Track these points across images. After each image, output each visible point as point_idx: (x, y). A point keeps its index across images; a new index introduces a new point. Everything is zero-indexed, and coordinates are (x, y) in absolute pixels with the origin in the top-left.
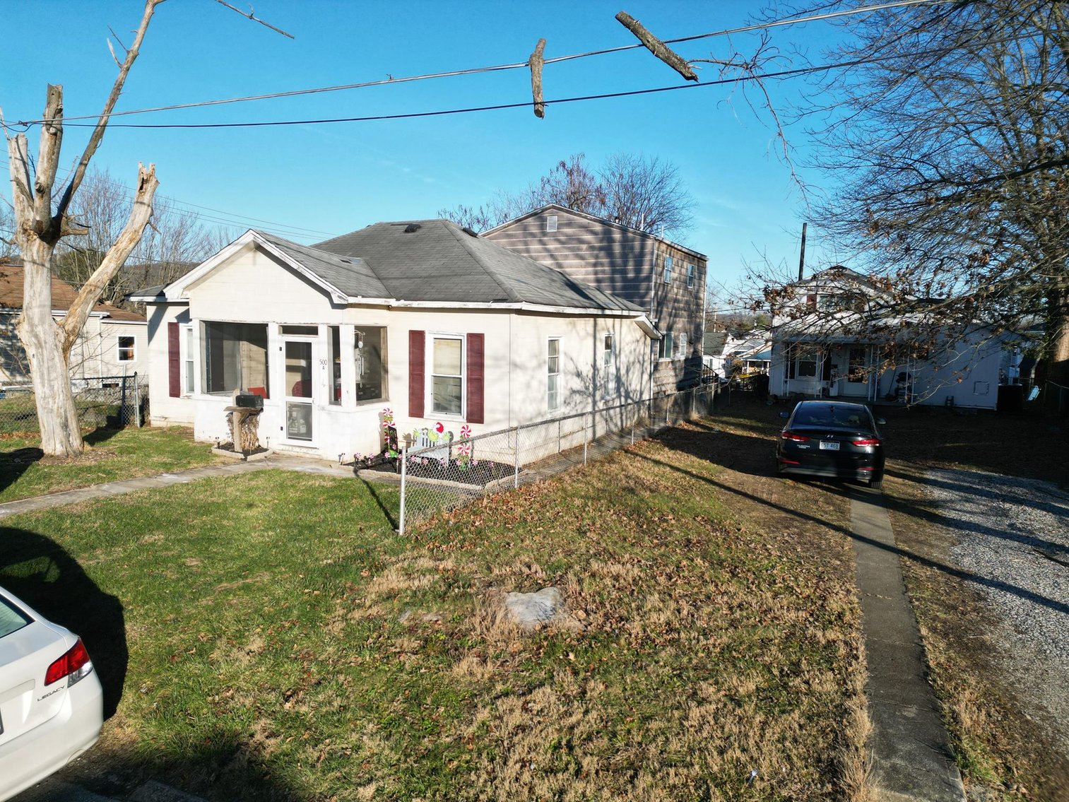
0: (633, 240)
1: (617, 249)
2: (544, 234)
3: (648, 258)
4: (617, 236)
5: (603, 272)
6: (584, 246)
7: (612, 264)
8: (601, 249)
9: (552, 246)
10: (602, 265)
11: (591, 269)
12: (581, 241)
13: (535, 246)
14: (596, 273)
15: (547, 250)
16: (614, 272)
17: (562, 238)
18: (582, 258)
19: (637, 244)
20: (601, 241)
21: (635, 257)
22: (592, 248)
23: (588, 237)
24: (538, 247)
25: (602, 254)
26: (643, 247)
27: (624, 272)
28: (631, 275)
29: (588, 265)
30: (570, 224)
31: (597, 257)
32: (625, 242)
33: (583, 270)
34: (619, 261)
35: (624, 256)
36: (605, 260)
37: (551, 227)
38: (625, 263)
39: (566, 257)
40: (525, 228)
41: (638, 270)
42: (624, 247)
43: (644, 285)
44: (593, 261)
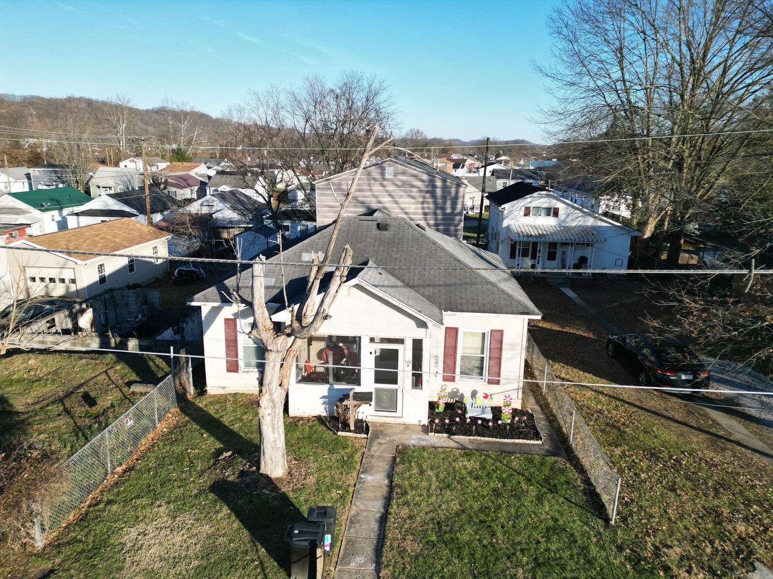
0: (450, 187)
1: (439, 192)
2: (384, 179)
3: (460, 200)
4: (439, 183)
5: (429, 208)
6: (414, 190)
7: (435, 203)
8: (427, 192)
9: (391, 188)
10: (428, 203)
11: (420, 206)
12: (413, 186)
13: (377, 188)
14: (423, 208)
15: (387, 191)
16: (436, 208)
17: (399, 183)
18: (413, 197)
19: (453, 190)
20: (427, 186)
21: (452, 199)
22: (421, 191)
23: (418, 183)
24: (380, 188)
25: (428, 195)
26: (457, 192)
27: (443, 209)
28: (449, 211)
29: (417, 203)
30: (403, 173)
31: (424, 197)
32: (445, 188)
33: (413, 206)
34: (440, 201)
35: (444, 198)
36: (431, 200)
37: (389, 174)
38: (445, 203)
39: (401, 197)
40: (369, 174)
41: (454, 208)
42: (444, 192)
43: (458, 218)
44: (421, 200)
